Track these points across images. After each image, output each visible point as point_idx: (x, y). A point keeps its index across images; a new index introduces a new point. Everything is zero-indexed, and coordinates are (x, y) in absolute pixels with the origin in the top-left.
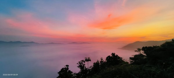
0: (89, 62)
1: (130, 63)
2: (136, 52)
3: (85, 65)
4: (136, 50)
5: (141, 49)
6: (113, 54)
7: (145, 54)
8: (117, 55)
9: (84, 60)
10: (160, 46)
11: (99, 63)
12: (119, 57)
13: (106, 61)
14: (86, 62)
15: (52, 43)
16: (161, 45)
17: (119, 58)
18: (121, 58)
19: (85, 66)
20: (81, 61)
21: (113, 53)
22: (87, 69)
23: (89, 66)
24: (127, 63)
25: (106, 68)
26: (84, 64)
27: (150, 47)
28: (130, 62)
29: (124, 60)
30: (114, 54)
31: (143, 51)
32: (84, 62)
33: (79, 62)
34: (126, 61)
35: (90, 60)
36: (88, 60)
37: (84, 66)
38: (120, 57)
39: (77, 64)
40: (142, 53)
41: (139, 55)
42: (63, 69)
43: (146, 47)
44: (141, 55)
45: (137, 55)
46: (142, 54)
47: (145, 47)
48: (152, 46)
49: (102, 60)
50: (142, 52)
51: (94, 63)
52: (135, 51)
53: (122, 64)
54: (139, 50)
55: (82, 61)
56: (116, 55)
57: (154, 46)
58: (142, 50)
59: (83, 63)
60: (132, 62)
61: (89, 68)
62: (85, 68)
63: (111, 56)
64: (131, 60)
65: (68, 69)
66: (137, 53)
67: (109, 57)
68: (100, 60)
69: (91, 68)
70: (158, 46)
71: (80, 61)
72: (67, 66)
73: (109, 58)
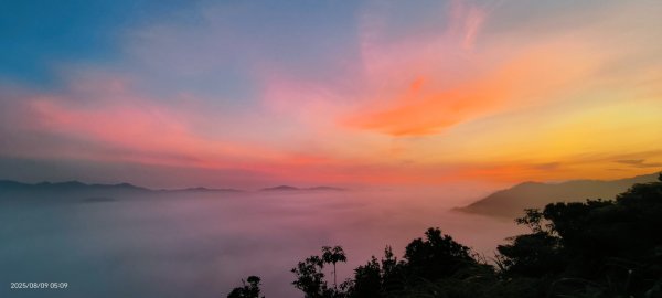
0: (339, 263)
1: (497, 268)
2: (523, 225)
3: (322, 275)
4: (523, 215)
5: (541, 211)
6: (434, 234)
7: (556, 234)
8: (448, 238)
9: (321, 258)
10: (614, 200)
11: (378, 270)
12: (454, 243)
13: (407, 261)
14: (325, 264)
15: (201, 189)
16: (618, 198)
17: (457, 247)
18: (466, 248)
19: (323, 280)
20: (308, 260)
21: (431, 230)
22: (330, 292)
23: (341, 281)
24: (488, 268)
25: (406, 288)
26: (318, 271)
27: (577, 206)
28: (500, 265)
29: (476, 258)
30: (438, 232)
31: (550, 222)
32: (320, 264)
33: (301, 265)
34: (482, 262)
35: (343, 258)
36: (335, 256)
37: (318, 282)
38: (460, 246)
39: (293, 271)
40: (544, 229)
41: (532, 236)
42: (236, 291)
43: (561, 205)
44: (541, 235)
45: (526, 236)
46: (546, 233)
47: (555, 204)
48: (584, 202)
49: (391, 255)
50: (545, 224)
51: (359, 270)
52: (520, 221)
53: (468, 276)
54: (534, 216)
55: (314, 260)
56: (442, 236)
57: (589, 202)
58: (547, 217)
59: (317, 267)
60: (507, 263)
61: (340, 290)
62: (325, 287)
63: (425, 239)
64: (506, 258)
65: (255, 291)
66: (526, 230)
67: (417, 242)
68: (381, 257)
69: (346, 290)
70: (607, 200)
71: (303, 261)
72: (254, 279)
73: (415, 248)
